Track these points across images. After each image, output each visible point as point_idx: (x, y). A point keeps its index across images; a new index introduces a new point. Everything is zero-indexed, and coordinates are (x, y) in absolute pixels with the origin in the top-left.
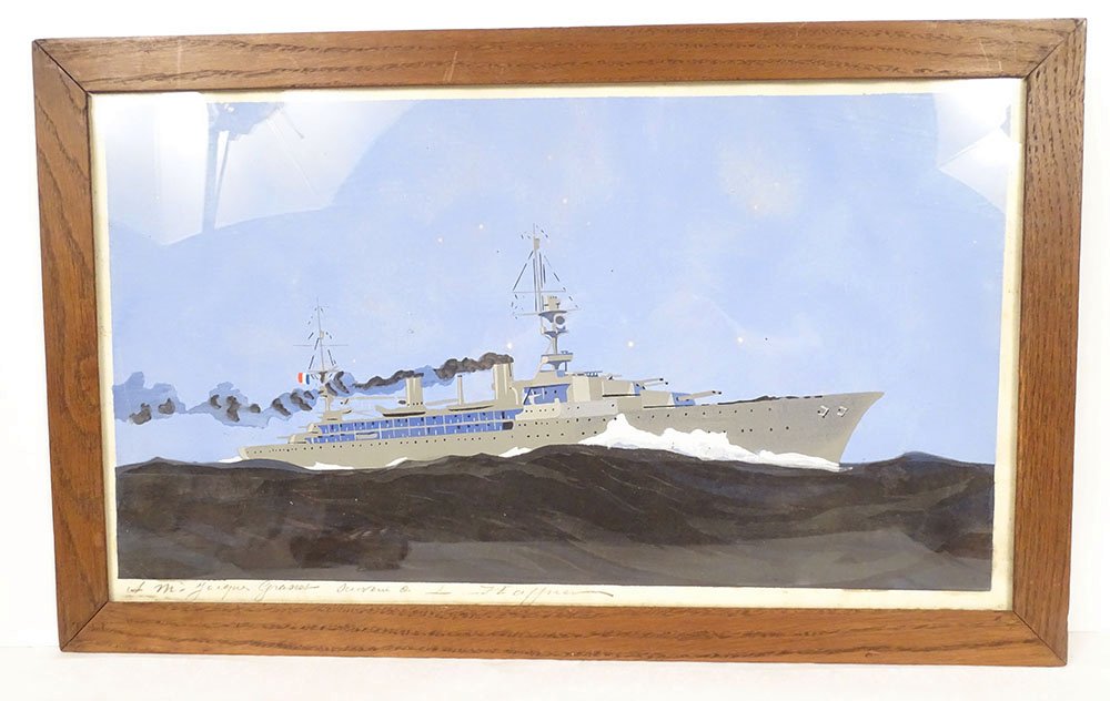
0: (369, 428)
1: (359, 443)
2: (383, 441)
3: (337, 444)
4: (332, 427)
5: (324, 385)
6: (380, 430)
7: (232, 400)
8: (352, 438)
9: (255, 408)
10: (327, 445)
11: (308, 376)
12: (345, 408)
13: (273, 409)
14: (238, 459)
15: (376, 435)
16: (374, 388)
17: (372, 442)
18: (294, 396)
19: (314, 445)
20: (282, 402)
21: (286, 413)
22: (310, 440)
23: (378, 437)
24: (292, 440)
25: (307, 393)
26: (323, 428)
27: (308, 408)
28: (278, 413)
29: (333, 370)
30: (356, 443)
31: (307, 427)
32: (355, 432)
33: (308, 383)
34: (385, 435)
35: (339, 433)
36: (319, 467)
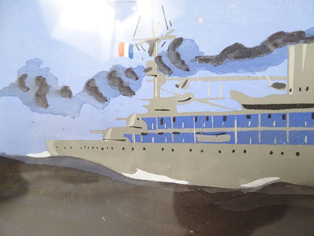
0: (217, 125)
1: (201, 146)
2: (239, 148)
3: (168, 146)
4: (162, 121)
5: (153, 58)
6: (236, 129)
7: (41, 81)
8: (189, 138)
9: (66, 92)
10: (153, 146)
11: (131, 47)
12: (182, 93)
13: (85, 94)
14: (46, 154)
15: (227, 138)
16: (229, 63)
17: (220, 147)
18: (112, 76)
19: (135, 144)
20: (98, 83)
21: (102, 99)
22: (130, 137)
23: (232, 141)
24: (108, 136)
25: (130, 72)
26: (149, 121)
27: (129, 92)
28: (92, 100)
29: (167, 36)
30: (196, 147)
31: (128, 119)
32: (195, 130)
33: (131, 56)
34: (243, 138)
35: (171, 130)
36: (141, 175)
